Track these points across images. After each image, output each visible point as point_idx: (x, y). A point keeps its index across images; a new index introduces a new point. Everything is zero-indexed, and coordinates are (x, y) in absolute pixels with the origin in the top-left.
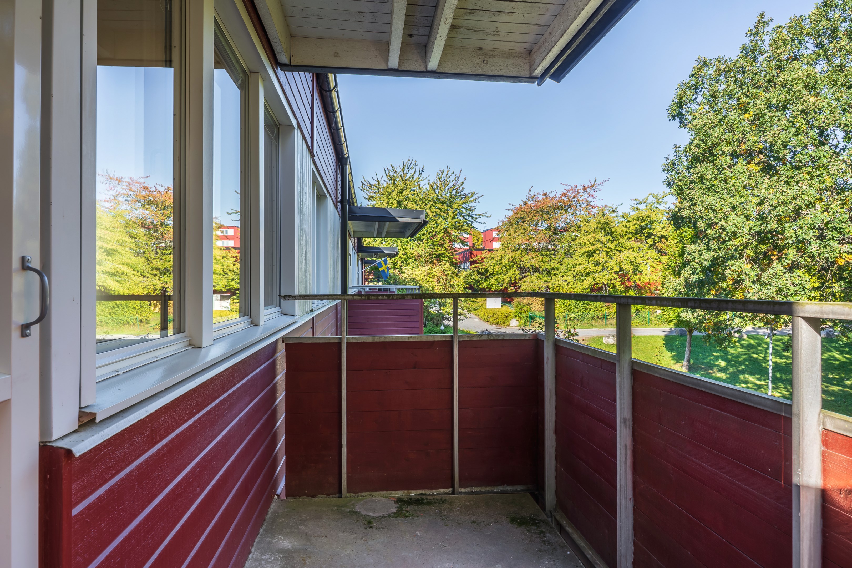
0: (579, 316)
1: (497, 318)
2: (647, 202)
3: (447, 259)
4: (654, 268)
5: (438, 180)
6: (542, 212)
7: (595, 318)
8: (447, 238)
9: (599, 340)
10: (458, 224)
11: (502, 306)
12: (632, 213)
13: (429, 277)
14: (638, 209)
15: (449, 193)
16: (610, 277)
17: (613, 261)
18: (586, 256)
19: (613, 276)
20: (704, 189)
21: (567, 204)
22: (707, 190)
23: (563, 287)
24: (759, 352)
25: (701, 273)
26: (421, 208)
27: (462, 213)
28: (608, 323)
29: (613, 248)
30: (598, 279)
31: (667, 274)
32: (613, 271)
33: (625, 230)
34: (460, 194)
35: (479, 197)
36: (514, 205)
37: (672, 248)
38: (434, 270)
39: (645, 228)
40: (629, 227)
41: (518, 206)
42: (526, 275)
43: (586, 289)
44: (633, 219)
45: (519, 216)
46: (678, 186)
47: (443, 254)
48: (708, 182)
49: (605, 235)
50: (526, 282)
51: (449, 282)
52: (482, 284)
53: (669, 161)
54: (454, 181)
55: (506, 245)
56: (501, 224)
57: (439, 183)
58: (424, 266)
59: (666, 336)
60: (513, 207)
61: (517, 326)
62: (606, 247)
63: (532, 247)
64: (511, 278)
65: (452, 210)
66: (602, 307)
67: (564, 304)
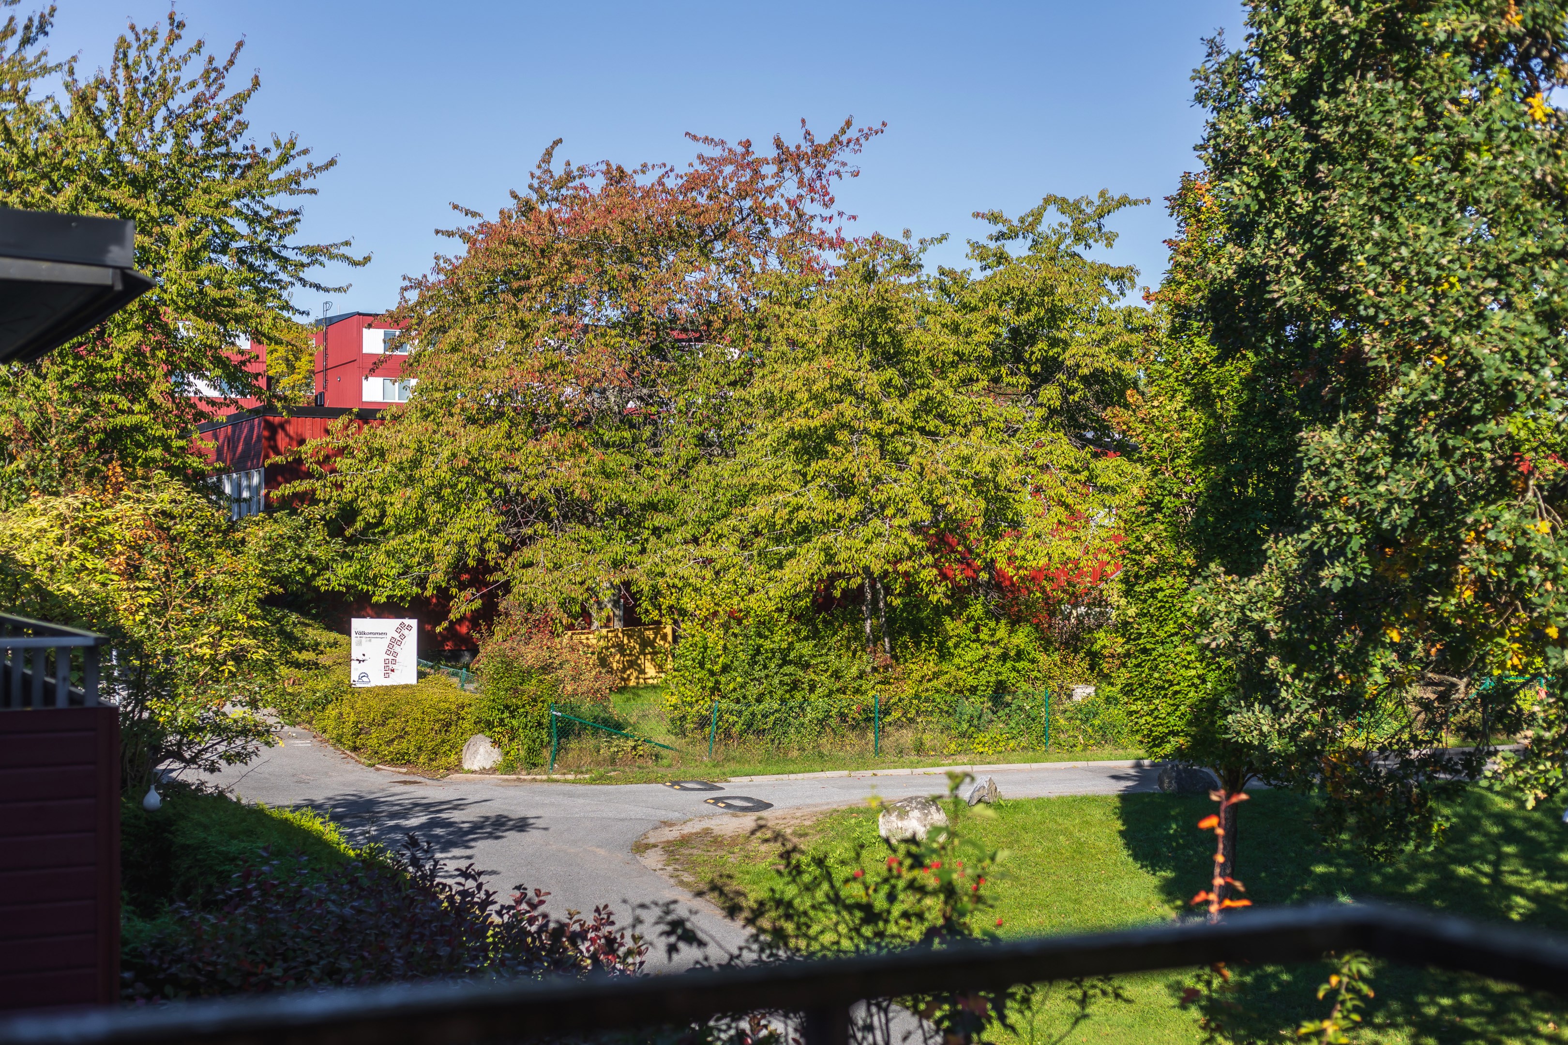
0: (765, 716)
1: (403, 735)
2: (1040, 229)
3: (157, 453)
4: (1067, 507)
5: (121, 73)
6: (600, 250)
7: (833, 722)
8: (161, 354)
9: (859, 824)
10: (214, 293)
11: (421, 675)
12: (978, 275)
13: (84, 548)
14: (1001, 258)
15: (171, 141)
16: (896, 546)
17: (906, 476)
18: (796, 453)
19: (905, 542)
20: (1374, 191)
21: (714, 218)
22: (1385, 193)
23: (696, 590)
24: (1476, 852)
25: (1362, 558)
26: (25, 204)
27: (234, 236)
28: (887, 743)
29: (908, 420)
30: (844, 555)
31: (1148, 538)
32: (905, 522)
33: (952, 342)
34: (223, 149)
35: (313, 170)
36: (474, 214)
37: (1165, 430)
38: (106, 513)
39: (1032, 339)
40: (969, 333)
41: (494, 219)
42: (530, 531)
43: (797, 596)
44: (986, 299)
45: (500, 263)
46: (1259, 168)
47: (138, 428)
48: (1390, 162)
49: (875, 366)
50: (530, 565)
51: (187, 574)
52: (328, 574)
53: (1222, 59)
54: (201, 87)
55: (438, 395)
56: (413, 296)
57: (122, 90)
58: (57, 494)
59: (1125, 797)
60: (467, 223)
61: (493, 770)
62: (877, 414)
63: (559, 405)
64: (461, 544)
65: (183, 224)
66: (861, 675)
67: (702, 665)
